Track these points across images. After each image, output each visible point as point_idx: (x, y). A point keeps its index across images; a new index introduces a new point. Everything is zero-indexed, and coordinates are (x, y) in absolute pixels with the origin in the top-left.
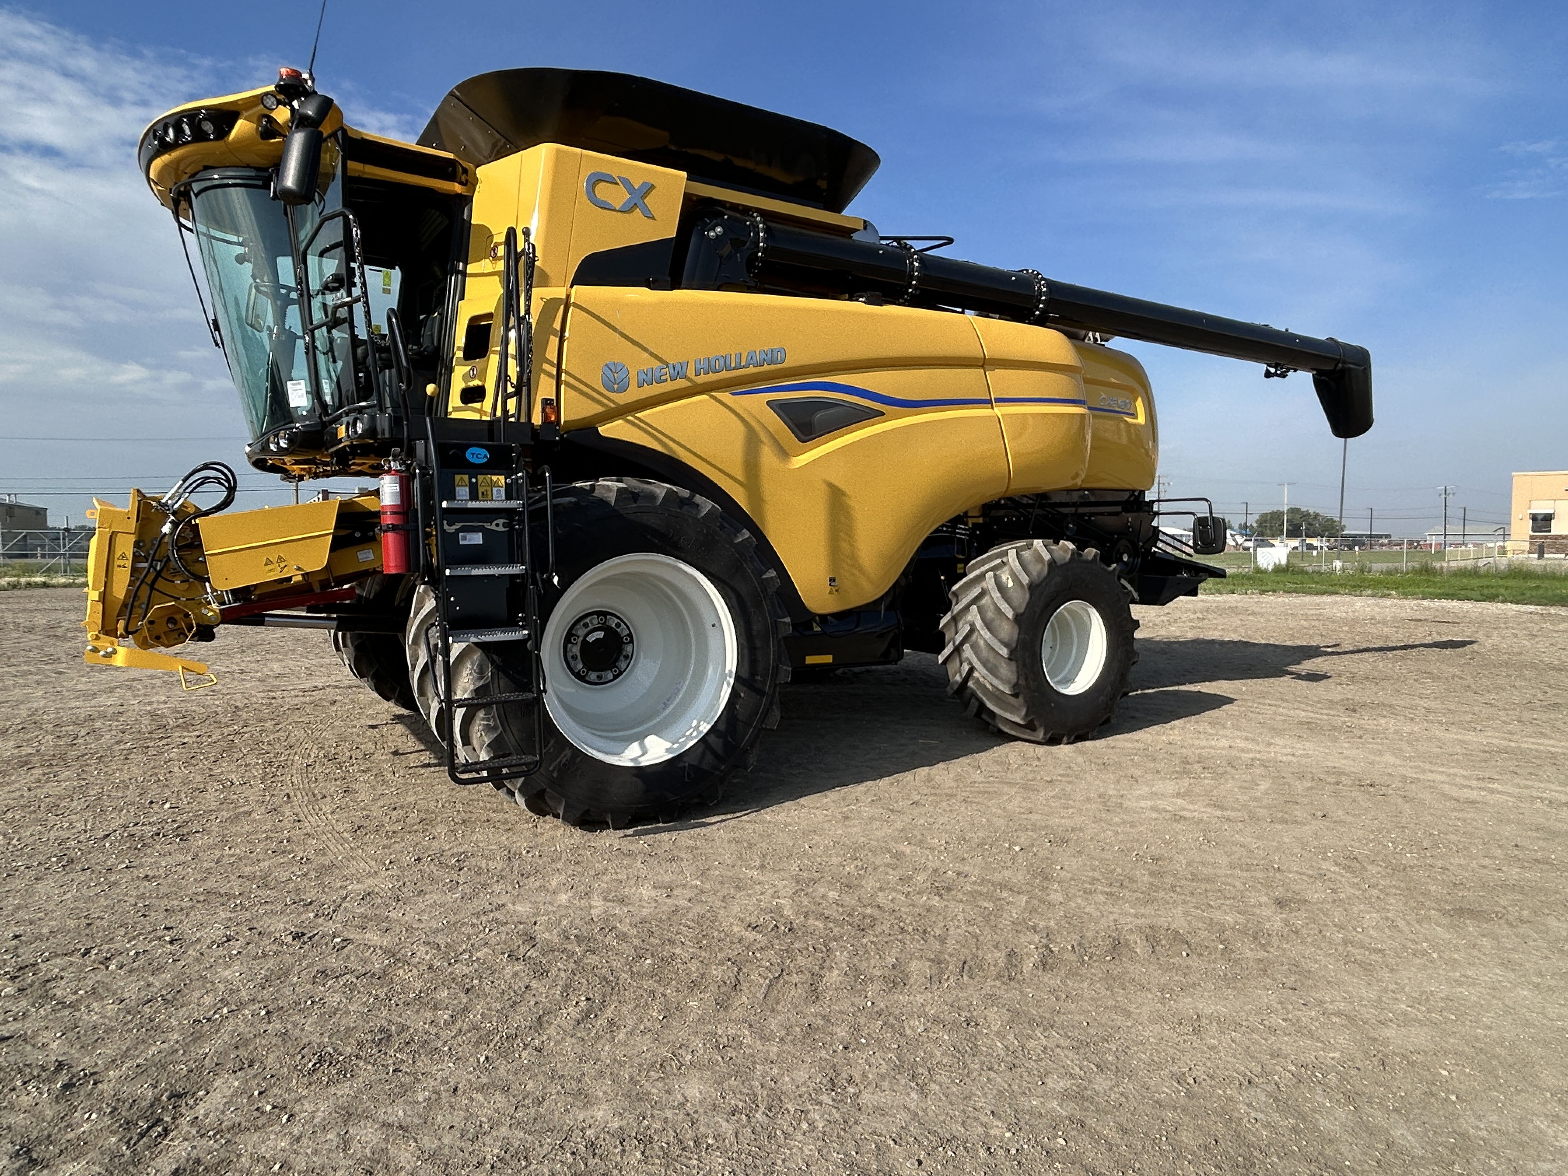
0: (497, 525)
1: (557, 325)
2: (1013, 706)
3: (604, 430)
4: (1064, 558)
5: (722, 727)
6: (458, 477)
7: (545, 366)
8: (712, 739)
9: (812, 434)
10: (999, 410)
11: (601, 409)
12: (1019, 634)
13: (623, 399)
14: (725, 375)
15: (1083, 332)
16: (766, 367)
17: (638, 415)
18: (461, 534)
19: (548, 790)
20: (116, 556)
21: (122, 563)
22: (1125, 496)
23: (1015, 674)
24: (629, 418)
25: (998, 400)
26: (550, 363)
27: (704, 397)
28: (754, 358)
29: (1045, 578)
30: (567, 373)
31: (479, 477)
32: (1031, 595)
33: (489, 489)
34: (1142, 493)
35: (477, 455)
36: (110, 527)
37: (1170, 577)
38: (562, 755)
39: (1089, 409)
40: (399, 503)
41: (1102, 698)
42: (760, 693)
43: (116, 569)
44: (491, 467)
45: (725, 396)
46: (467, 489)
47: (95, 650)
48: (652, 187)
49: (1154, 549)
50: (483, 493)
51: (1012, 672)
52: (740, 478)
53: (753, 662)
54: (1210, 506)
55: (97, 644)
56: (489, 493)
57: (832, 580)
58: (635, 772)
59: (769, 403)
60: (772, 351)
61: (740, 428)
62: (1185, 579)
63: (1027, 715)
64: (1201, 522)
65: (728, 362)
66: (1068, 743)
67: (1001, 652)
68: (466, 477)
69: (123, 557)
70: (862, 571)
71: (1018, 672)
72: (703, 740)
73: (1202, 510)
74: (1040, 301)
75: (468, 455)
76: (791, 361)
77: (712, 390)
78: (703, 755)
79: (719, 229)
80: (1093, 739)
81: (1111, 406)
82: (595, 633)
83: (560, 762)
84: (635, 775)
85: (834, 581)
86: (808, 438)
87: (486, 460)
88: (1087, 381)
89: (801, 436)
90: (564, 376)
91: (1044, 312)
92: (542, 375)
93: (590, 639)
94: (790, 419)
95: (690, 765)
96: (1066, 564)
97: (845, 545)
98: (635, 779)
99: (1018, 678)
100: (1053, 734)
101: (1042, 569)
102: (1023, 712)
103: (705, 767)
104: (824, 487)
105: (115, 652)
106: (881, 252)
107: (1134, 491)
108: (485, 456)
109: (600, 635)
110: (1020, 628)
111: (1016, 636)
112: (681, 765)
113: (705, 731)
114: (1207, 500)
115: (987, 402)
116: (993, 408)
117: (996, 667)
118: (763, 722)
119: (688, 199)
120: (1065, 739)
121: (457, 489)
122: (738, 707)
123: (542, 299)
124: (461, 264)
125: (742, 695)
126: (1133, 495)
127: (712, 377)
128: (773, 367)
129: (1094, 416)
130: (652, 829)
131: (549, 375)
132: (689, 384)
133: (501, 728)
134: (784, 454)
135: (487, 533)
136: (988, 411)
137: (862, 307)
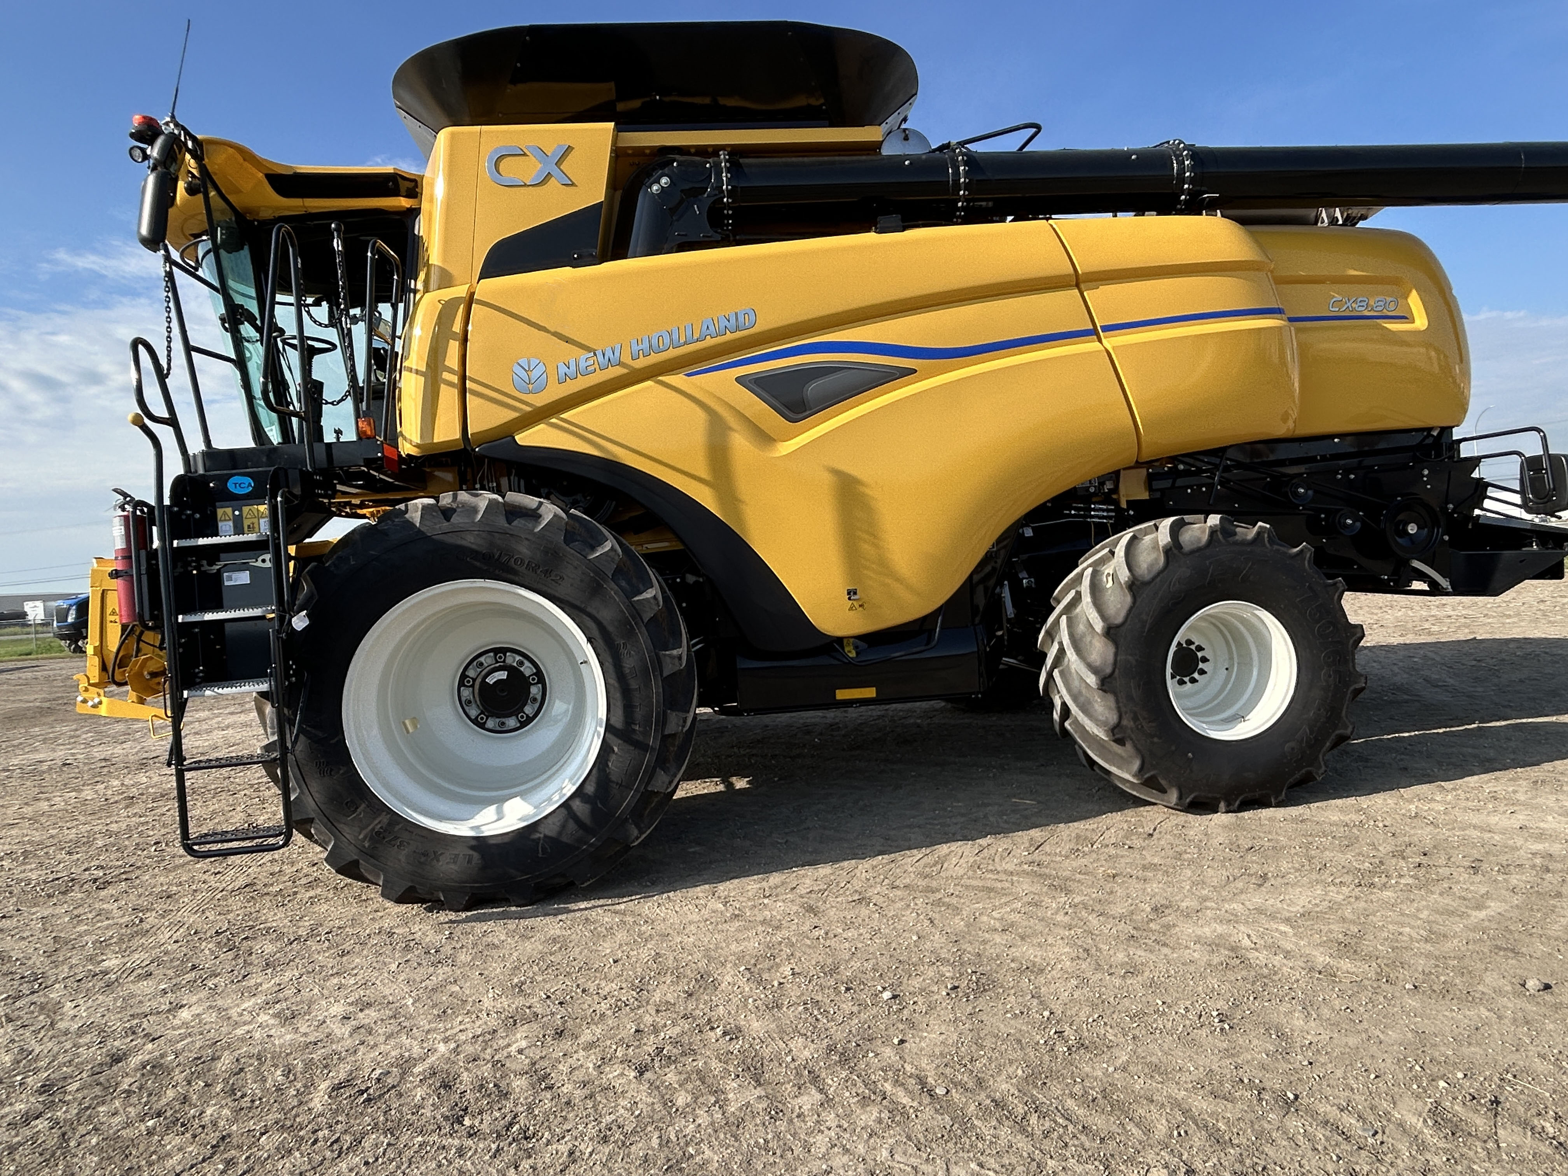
0: (264, 561)
1: (457, 327)
2: (1122, 757)
3: (524, 438)
4: (1199, 539)
5: (590, 789)
6: (220, 512)
7: (446, 376)
8: (577, 804)
9: (805, 411)
10: (1110, 341)
11: (515, 415)
12: (1116, 654)
13: (540, 400)
14: (672, 353)
15: (1312, 213)
16: (729, 336)
17: (562, 416)
18: (225, 574)
19: (361, 861)
20: (108, 613)
21: (112, 618)
22: (1417, 438)
23: (1115, 712)
24: (554, 420)
25: (1106, 329)
26: (451, 371)
27: (649, 383)
28: (712, 327)
29: (1160, 573)
30: (473, 380)
31: (244, 508)
32: (1134, 598)
33: (255, 520)
34: (1447, 430)
35: (241, 484)
36: (100, 586)
37: (1507, 553)
38: (376, 822)
39: (1290, 320)
40: (124, 547)
41: (1292, 744)
42: (642, 747)
43: (109, 625)
44: (255, 496)
45: (677, 379)
46: (231, 523)
47: (85, 701)
48: (570, 149)
49: (1477, 512)
50: (249, 527)
51: (1110, 709)
52: (704, 474)
53: (628, 708)
54: (1544, 439)
55: (86, 695)
56: (256, 526)
57: (851, 593)
58: (474, 843)
59: (738, 380)
60: (736, 314)
61: (701, 415)
62: (1534, 553)
63: (1141, 770)
64: (1532, 465)
65: (675, 336)
66: (1227, 812)
67: (1088, 681)
68: (229, 510)
69: (113, 613)
70: (899, 580)
71: (1119, 709)
72: (566, 805)
73: (1531, 446)
74: (1183, 181)
75: (230, 485)
76: (765, 323)
77: (661, 374)
78: (563, 826)
79: (664, 181)
80: (1279, 805)
81: (1354, 309)
82: (496, 674)
83: (373, 829)
84: (473, 848)
85: (855, 593)
86: (801, 416)
87: (251, 489)
88: (1280, 281)
89: (791, 415)
90: (469, 384)
91: (1194, 195)
92: (442, 385)
93: (491, 680)
94: (773, 396)
95: (545, 836)
96: (1199, 549)
97: (868, 549)
98: (471, 852)
99: (1120, 717)
100: (1194, 798)
101: (1156, 559)
102: (1136, 765)
103: (565, 839)
104: (827, 478)
105: (100, 703)
106: (907, 163)
107: (1430, 429)
108: (250, 485)
109: (503, 675)
110: (1117, 648)
111: (1110, 658)
112: (536, 836)
113: (569, 794)
114: (1538, 430)
115: (1092, 332)
116: (1100, 341)
117: (1089, 703)
118: (648, 783)
119: (618, 154)
120: (1222, 805)
121: (220, 524)
122: (610, 764)
123: (439, 301)
124: (413, 281)
125: (616, 749)
126: (1429, 435)
127: (654, 358)
128: (739, 334)
129: (1298, 330)
130: (498, 913)
131: (450, 384)
132: (625, 371)
133: (298, 790)
134: (765, 438)
135: (254, 571)
136: (1090, 346)
137: (870, 238)
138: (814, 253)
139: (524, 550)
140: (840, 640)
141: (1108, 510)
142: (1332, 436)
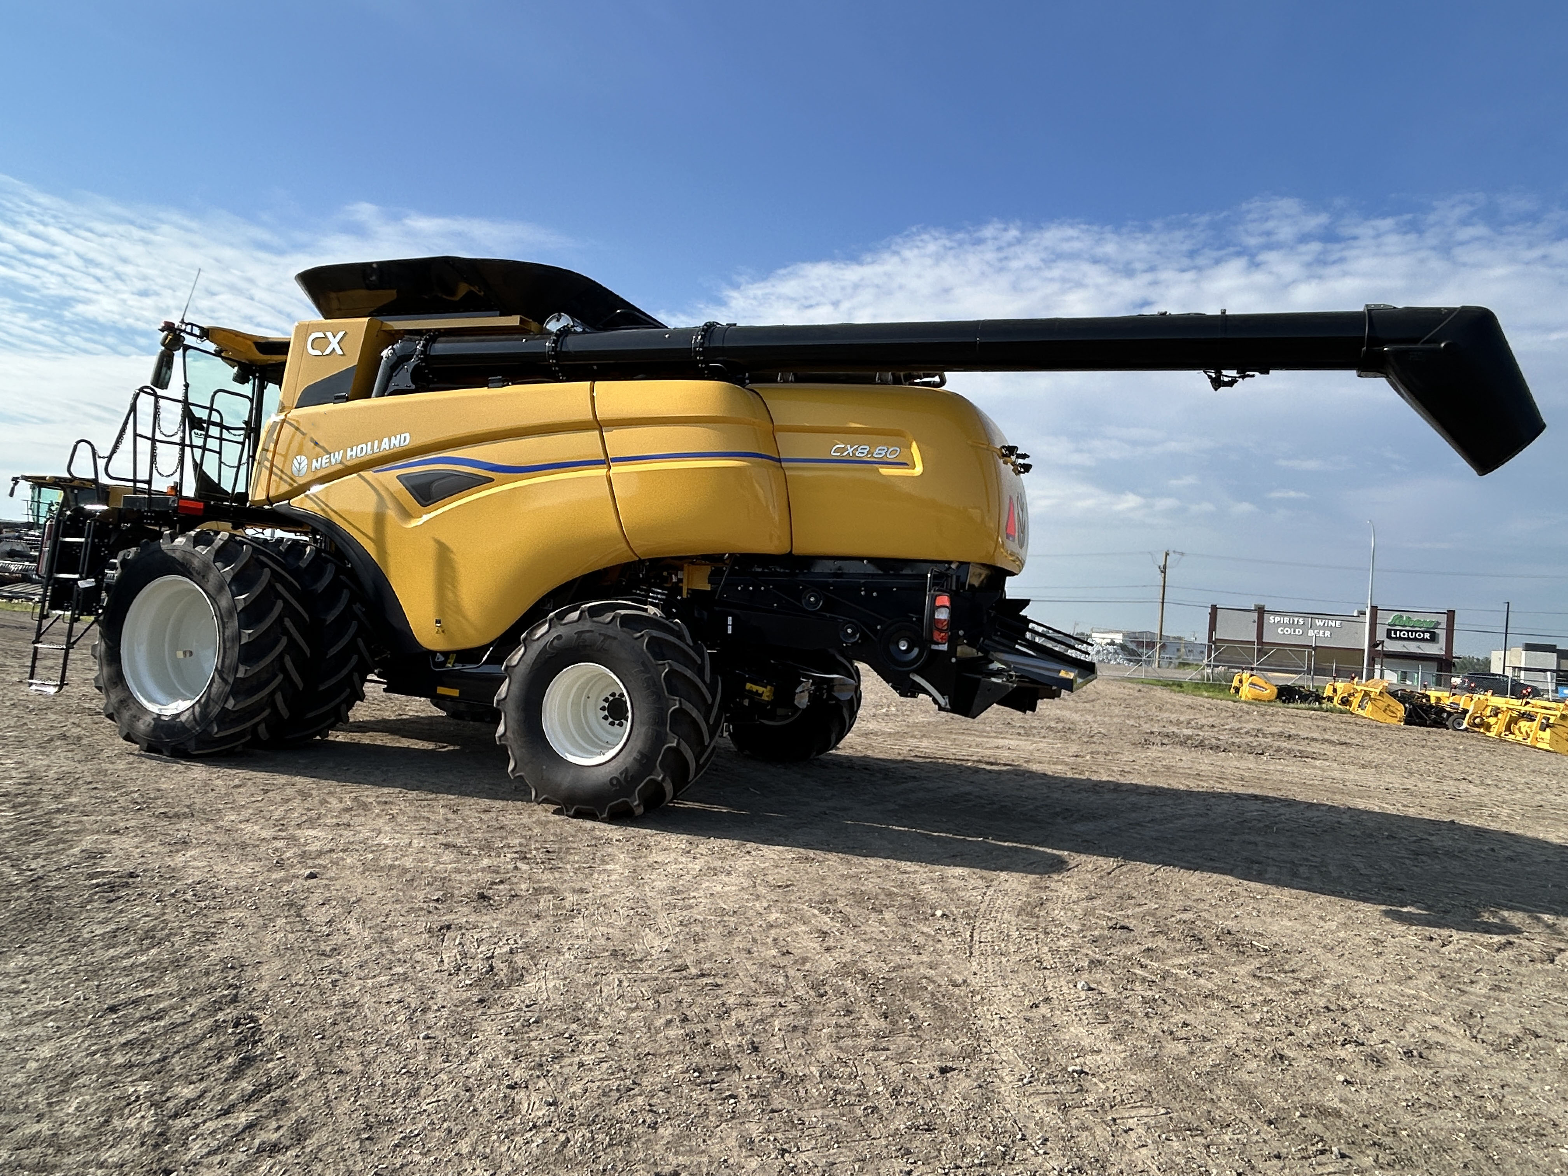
1: (275, 437)
3: (294, 502)
7: (264, 464)
9: (430, 500)
10: (616, 469)
11: (290, 488)
13: (302, 480)
16: (394, 450)
17: (311, 491)
24: (307, 493)
25: (614, 460)
27: (353, 476)
30: (277, 467)
45: (367, 474)
48: (347, 334)
52: (372, 535)
57: (438, 622)
59: (398, 477)
61: (373, 497)
70: (466, 619)
74: (696, 353)
76: (413, 443)
77: (360, 471)
79: (389, 352)
85: (440, 622)
86: (427, 503)
89: (421, 502)
90: (274, 469)
94: (415, 490)
97: (450, 595)
104: (432, 545)
106: (524, 340)
107: (950, 563)
115: (605, 462)
116: (609, 468)
127: (357, 461)
128: (399, 449)
131: (266, 468)
134: (407, 515)
136: (602, 472)
137: (484, 391)
138: (462, 399)
139: (196, 563)
140: (433, 653)
141: (662, 594)
142: (861, 559)
